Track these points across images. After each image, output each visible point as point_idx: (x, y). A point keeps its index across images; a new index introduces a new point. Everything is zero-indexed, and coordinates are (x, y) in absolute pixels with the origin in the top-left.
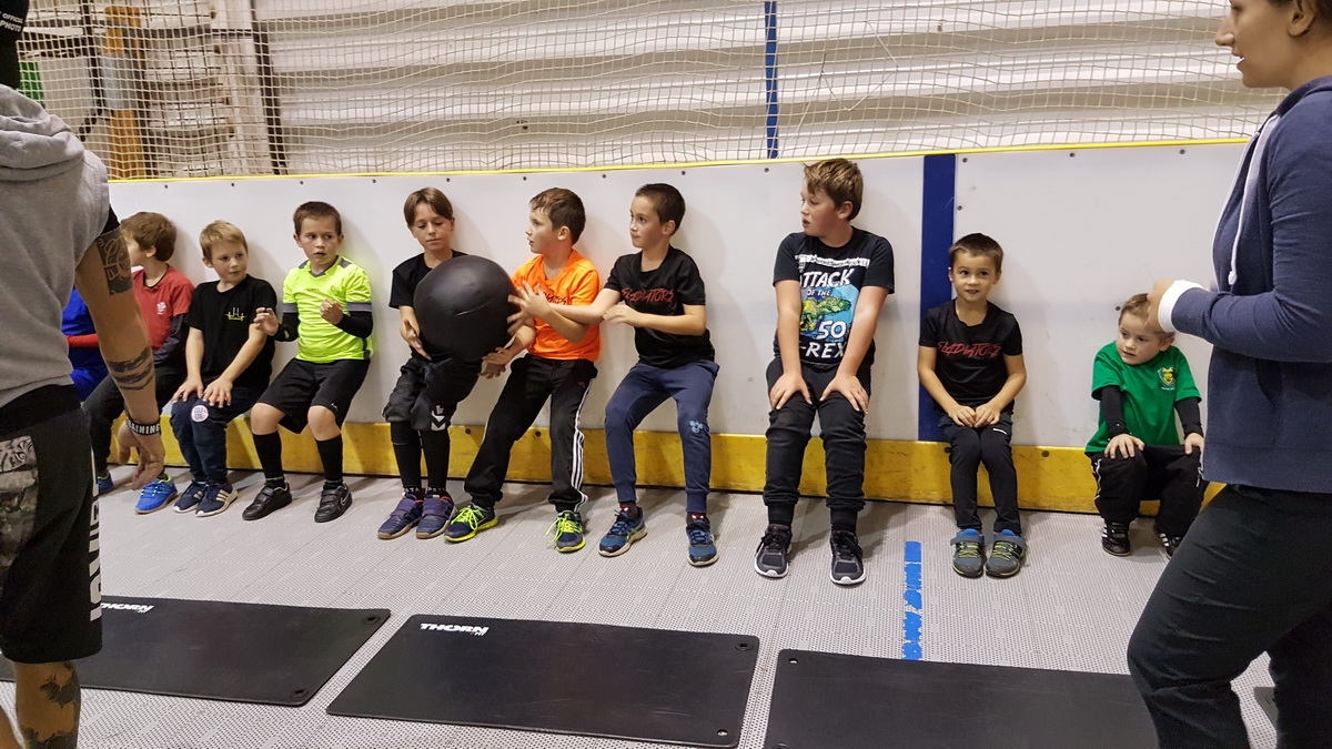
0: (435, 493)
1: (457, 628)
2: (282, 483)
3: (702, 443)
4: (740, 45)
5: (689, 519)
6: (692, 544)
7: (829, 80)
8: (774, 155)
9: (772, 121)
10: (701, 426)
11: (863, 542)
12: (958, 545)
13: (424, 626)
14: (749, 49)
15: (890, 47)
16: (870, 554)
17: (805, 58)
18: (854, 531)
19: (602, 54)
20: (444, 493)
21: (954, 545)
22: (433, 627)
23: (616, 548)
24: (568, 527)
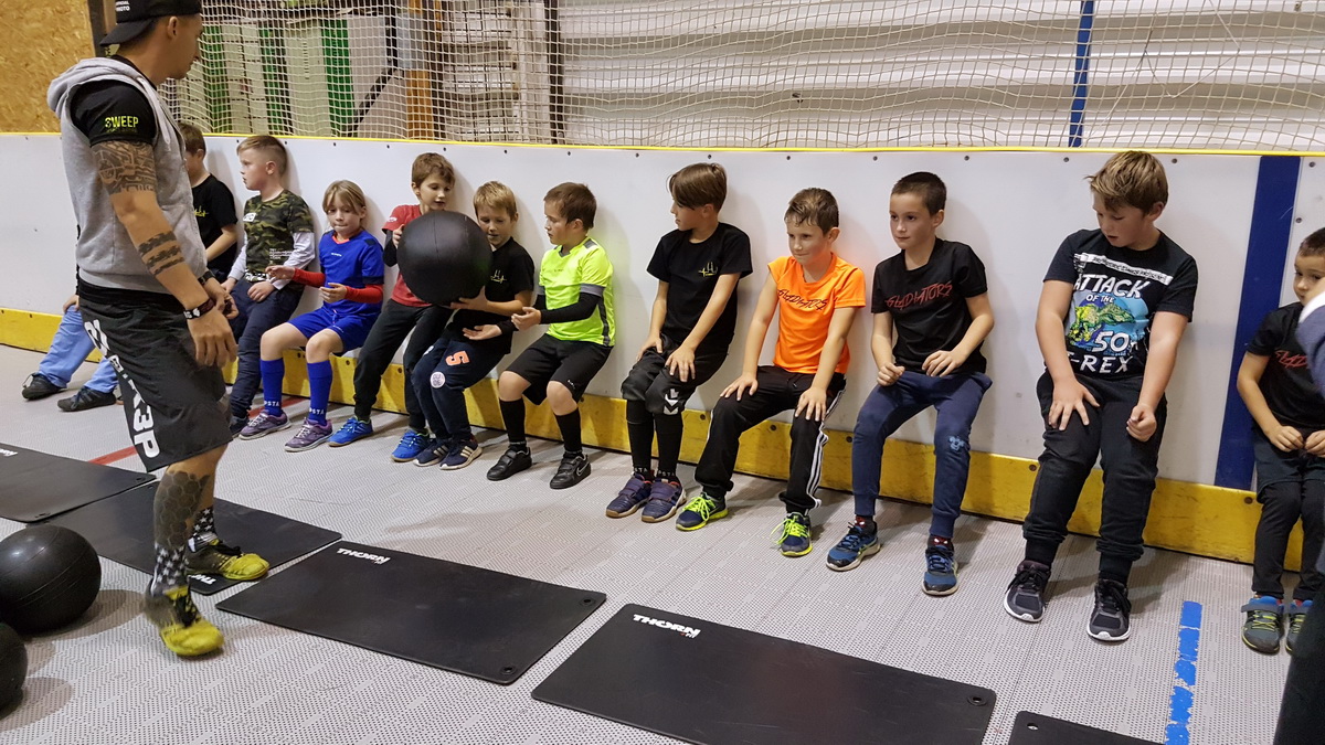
0: (665, 478)
1: (669, 625)
2: (523, 447)
3: (958, 461)
4: (1050, 18)
5: (931, 542)
6: (929, 570)
7: (1153, 61)
8: (1078, 143)
9: (1079, 105)
10: (961, 443)
11: (1134, 594)
12: (1250, 613)
13: (637, 618)
14: (1060, 23)
15: (1231, 27)
16: (1141, 611)
17: (1126, 35)
18: (1125, 582)
19: (889, 24)
20: (673, 479)
21: (1245, 613)
22: (646, 620)
23: (846, 563)
24: (796, 530)
